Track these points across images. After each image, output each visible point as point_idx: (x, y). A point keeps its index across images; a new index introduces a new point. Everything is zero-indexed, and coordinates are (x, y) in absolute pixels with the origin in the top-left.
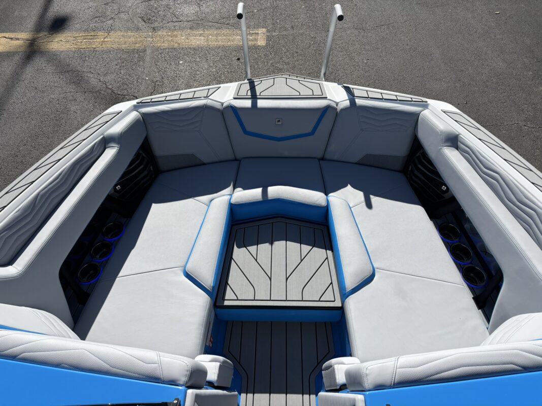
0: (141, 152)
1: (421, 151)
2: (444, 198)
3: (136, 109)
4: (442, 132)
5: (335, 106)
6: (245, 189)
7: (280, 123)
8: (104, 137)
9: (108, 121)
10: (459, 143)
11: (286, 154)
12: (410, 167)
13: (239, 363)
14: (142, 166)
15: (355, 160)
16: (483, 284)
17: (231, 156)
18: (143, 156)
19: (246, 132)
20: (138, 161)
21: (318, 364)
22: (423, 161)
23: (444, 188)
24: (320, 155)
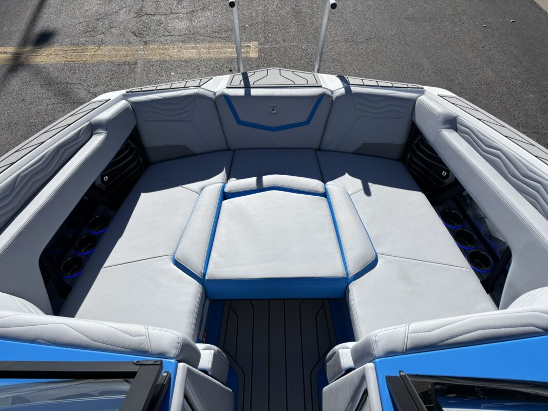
0: (130, 142)
1: (419, 138)
2: (445, 184)
3: (126, 98)
4: (440, 114)
5: (331, 94)
6: (238, 178)
7: (275, 112)
8: (91, 123)
9: (95, 108)
10: (457, 124)
11: (281, 145)
12: (409, 155)
13: (235, 361)
14: (131, 157)
15: (352, 150)
16: (489, 268)
17: (224, 146)
18: (132, 147)
19: (239, 122)
20: (127, 151)
21: (320, 359)
22: (422, 147)
23: (444, 173)
24: (316, 146)
